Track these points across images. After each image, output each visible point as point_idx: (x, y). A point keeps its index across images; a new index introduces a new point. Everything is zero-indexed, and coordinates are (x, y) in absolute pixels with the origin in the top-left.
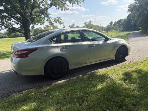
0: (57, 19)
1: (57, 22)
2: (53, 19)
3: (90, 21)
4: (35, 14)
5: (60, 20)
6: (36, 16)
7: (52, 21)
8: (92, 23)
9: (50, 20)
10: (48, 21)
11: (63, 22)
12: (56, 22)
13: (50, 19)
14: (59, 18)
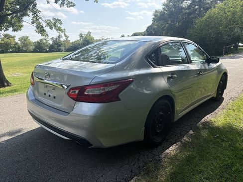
0: (53, 21)
1: (54, 27)
2: (46, 21)
3: (89, 33)
4: (9, 6)
5: (59, 25)
6: (10, 12)
7: (44, 24)
8: (92, 35)
9: (40, 23)
10: (35, 24)
11: (64, 29)
12: (51, 28)
13: (40, 20)
14: (57, 20)
